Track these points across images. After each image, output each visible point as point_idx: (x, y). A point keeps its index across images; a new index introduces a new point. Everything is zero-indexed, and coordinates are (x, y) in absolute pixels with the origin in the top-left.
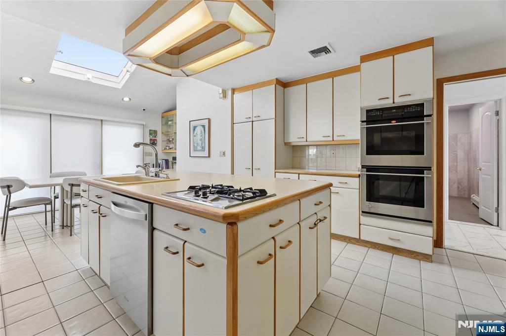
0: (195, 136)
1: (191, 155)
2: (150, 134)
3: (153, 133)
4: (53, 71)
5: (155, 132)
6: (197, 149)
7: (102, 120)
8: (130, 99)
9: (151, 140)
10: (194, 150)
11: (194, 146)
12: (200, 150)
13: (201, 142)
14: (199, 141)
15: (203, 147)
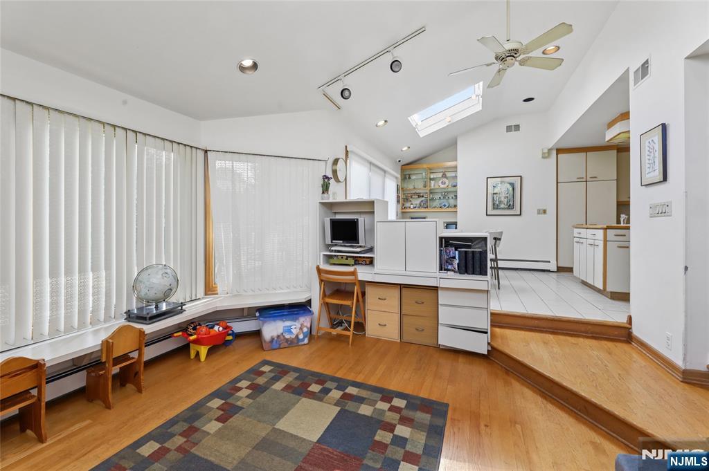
0: (496, 194)
1: (488, 214)
5: (399, 187)
6: (499, 207)
8: (409, 148)
9: (398, 196)
10: (494, 208)
11: (494, 204)
12: (505, 209)
13: (506, 200)
14: (502, 199)
15: (510, 205)
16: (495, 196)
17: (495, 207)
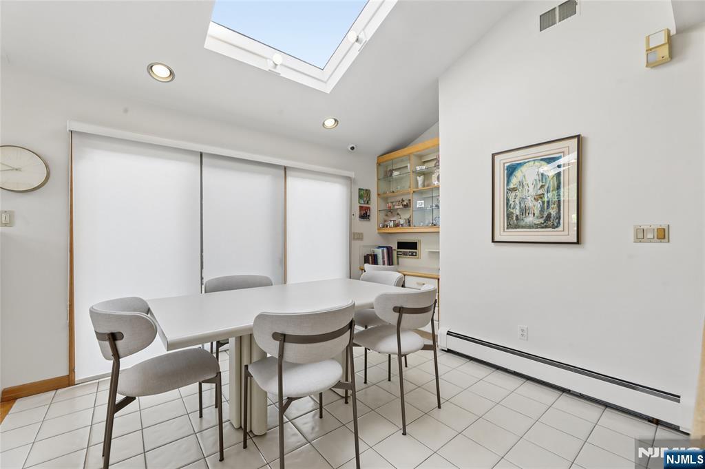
0: (514, 190)
1: (496, 240)
2: (360, 197)
3: (364, 195)
4: (209, 44)
5: (368, 192)
6: (522, 223)
7: (285, 168)
8: (336, 120)
9: (361, 208)
10: (509, 226)
11: (509, 216)
12: (536, 226)
13: (538, 204)
14: (530, 202)
15: (549, 216)
16: (512, 195)
17: (513, 222)
